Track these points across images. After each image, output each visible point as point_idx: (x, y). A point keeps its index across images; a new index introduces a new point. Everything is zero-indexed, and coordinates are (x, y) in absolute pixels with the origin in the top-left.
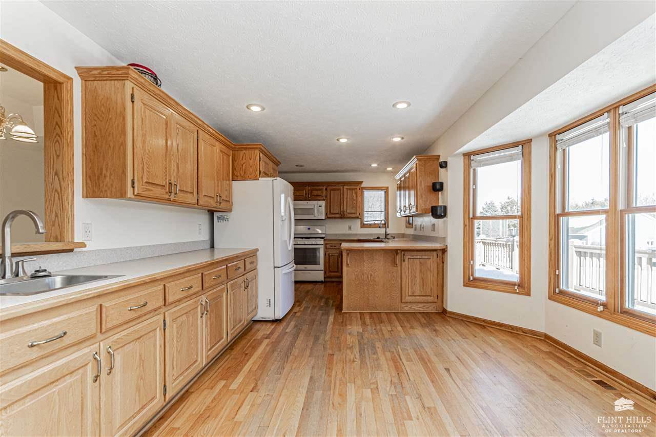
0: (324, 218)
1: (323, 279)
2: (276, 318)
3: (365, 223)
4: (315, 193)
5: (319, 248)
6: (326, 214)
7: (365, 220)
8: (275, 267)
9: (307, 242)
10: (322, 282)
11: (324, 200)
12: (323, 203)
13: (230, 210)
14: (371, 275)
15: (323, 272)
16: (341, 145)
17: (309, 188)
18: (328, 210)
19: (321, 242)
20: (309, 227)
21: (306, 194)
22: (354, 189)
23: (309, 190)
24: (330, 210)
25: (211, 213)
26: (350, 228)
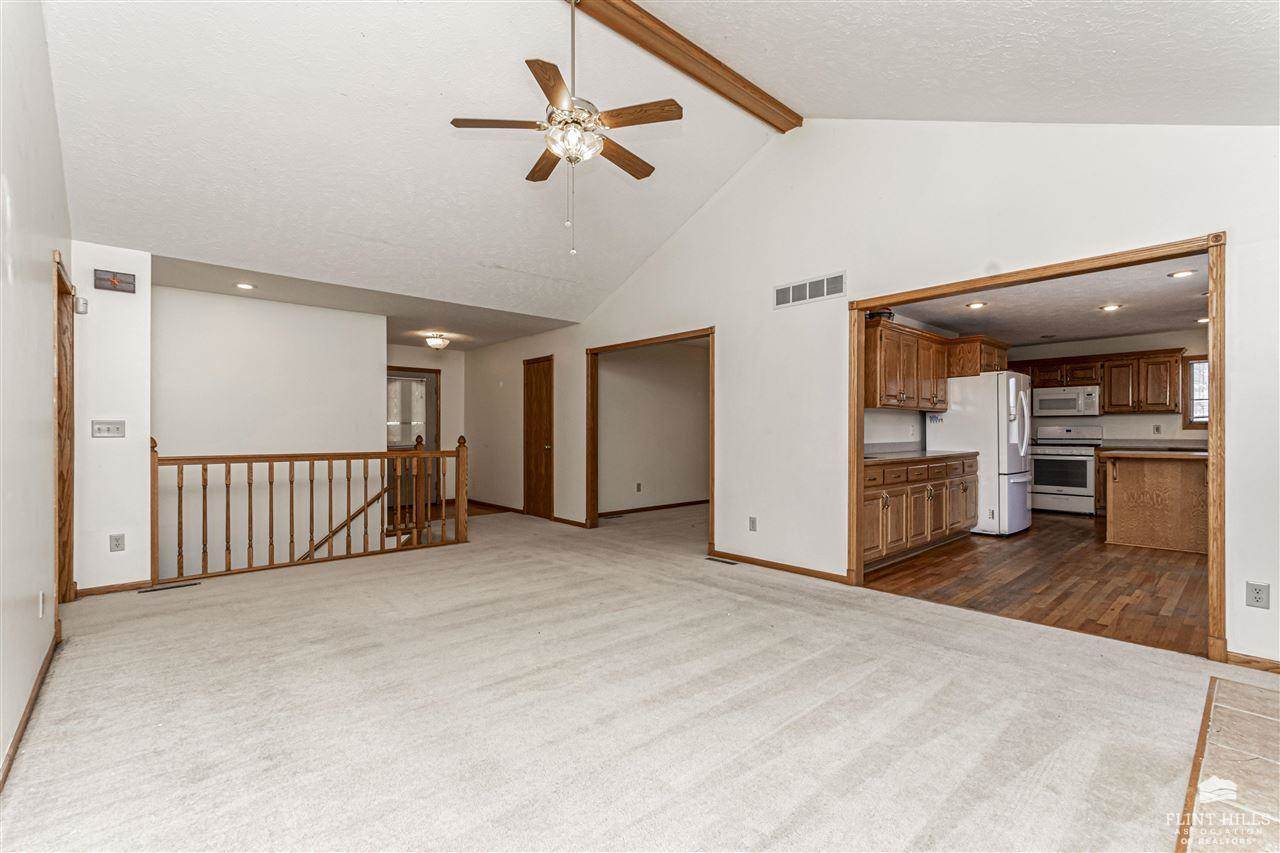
0: (1097, 413)
1: (1093, 511)
2: (1002, 533)
3: (1195, 420)
4: (1080, 374)
5: (1085, 462)
6: (1102, 407)
7: (1195, 415)
8: (1000, 474)
9: (1061, 450)
10: (1090, 515)
11: (1097, 384)
12: (1096, 390)
13: (944, 410)
14: (1158, 496)
15: (1093, 499)
16: (1108, 315)
17: (1068, 367)
18: (1107, 401)
19: (1091, 451)
20: (1069, 428)
21: (1062, 376)
22: (1164, 363)
23: (1067, 371)
24: (1110, 401)
25: (923, 414)
26: (1158, 429)
